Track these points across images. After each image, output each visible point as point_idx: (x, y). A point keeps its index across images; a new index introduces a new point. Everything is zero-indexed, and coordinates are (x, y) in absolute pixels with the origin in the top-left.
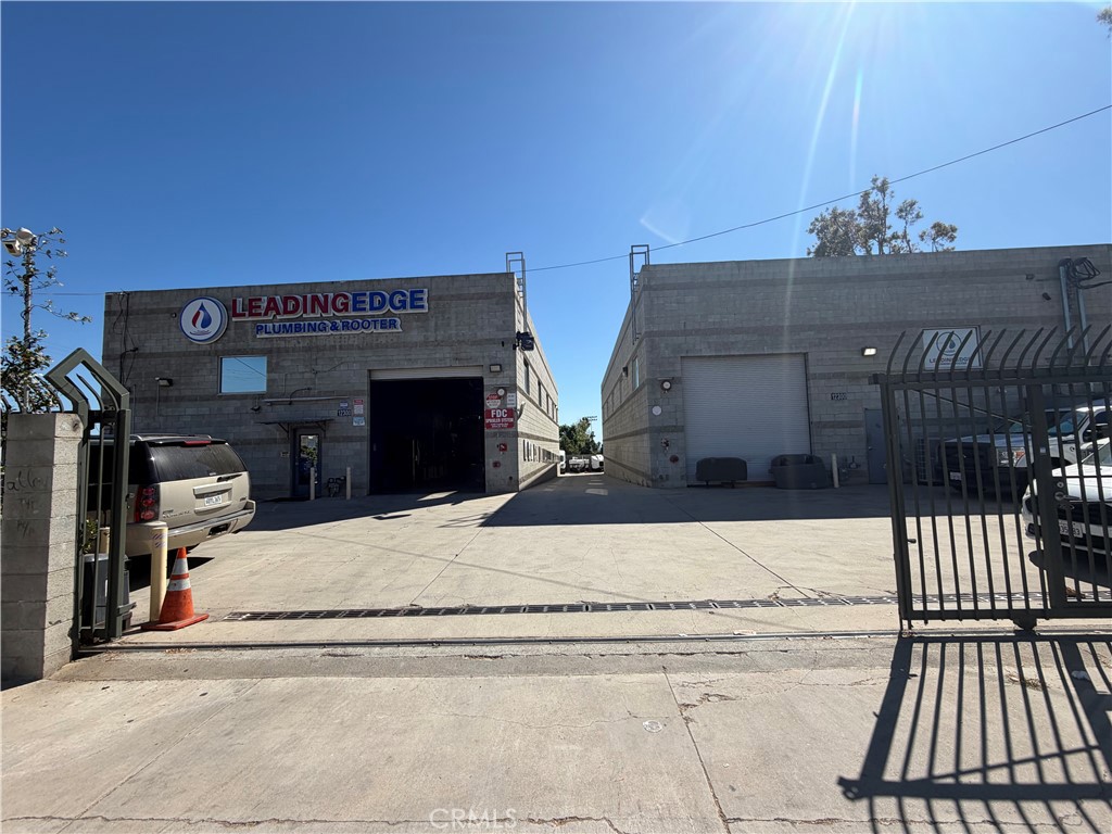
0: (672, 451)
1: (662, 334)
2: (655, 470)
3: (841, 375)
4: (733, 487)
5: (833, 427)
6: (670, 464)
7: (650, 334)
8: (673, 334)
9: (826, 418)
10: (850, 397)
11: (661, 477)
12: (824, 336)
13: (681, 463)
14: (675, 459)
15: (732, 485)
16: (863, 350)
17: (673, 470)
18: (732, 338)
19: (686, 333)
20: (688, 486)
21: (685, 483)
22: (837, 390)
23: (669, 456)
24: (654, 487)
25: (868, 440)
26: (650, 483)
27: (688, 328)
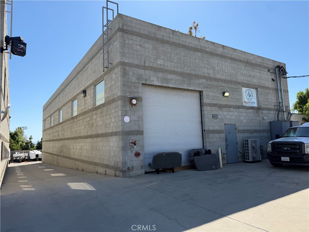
0: (136, 148)
1: (131, 65)
2: (124, 163)
3: (215, 105)
4: (173, 172)
5: (213, 133)
6: (135, 158)
7: (123, 64)
8: (137, 66)
9: (211, 128)
10: (219, 117)
11: (129, 168)
12: (209, 83)
13: (141, 157)
14: (137, 154)
15: (172, 170)
16: (224, 93)
17: (136, 162)
18: (170, 76)
19: (145, 68)
20: (146, 173)
21: (143, 171)
22: (214, 113)
23: (134, 152)
24: (124, 176)
25: (226, 140)
26: (121, 174)
27: (147, 65)
